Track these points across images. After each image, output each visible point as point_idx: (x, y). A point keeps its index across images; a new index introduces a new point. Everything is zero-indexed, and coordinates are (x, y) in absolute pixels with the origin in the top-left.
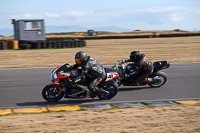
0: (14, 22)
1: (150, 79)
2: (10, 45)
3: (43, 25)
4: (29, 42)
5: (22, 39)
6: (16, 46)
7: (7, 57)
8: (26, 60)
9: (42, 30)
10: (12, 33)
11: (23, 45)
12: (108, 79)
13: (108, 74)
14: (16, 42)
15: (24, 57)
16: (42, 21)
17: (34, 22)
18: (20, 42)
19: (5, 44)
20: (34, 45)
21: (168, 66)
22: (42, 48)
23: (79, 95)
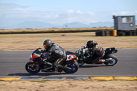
0: (114, 17)
1: (103, 61)
2: (111, 33)
3: (134, 19)
4: (124, 31)
5: (119, 29)
6: (115, 33)
7: (109, 41)
8: (122, 43)
9: (134, 23)
10: (113, 25)
11: (120, 33)
12: (68, 59)
13: (68, 56)
14: (115, 31)
15: (121, 41)
16: (133, 17)
17: (128, 17)
18: (118, 31)
19: (108, 32)
20: (128, 33)
21: (116, 51)
22: (133, 35)
23: (49, 70)
